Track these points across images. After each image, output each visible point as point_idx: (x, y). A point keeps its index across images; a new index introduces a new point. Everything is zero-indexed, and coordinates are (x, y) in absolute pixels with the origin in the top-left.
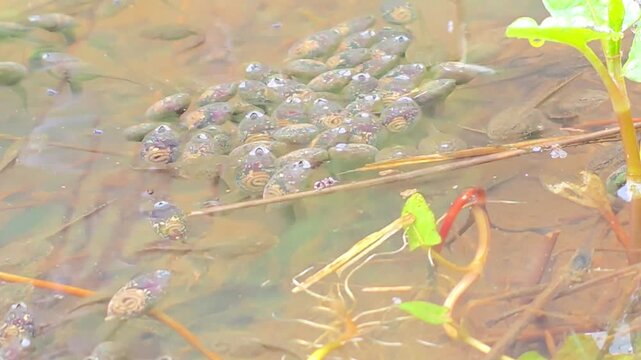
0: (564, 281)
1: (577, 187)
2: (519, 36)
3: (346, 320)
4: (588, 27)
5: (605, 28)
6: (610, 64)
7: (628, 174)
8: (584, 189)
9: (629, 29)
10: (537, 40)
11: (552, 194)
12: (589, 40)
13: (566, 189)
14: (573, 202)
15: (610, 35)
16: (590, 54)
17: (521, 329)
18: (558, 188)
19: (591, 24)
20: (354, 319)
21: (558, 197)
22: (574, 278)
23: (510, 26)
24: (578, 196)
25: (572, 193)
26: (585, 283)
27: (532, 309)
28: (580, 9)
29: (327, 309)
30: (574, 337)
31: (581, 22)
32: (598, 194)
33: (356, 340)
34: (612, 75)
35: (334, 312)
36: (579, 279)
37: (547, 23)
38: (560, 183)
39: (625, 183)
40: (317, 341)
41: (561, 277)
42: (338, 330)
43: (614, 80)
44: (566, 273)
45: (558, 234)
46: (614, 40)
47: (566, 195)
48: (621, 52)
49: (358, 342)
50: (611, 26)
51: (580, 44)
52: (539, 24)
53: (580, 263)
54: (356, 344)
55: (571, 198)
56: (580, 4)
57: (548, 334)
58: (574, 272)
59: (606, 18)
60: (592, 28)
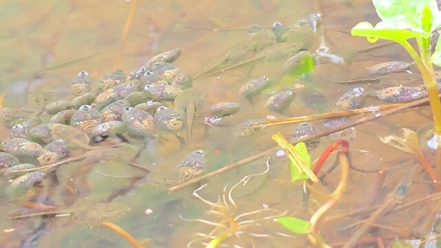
0: (391, 203)
1: (400, 139)
2: (361, 35)
3: (230, 220)
4: (408, 29)
5: (419, 30)
6: (422, 54)
7: (435, 131)
8: (404, 140)
9: (435, 31)
10: (372, 38)
11: (382, 143)
12: (408, 38)
13: (392, 141)
14: (397, 149)
15: (422, 35)
16: (408, 47)
17: (361, 236)
18: (387, 139)
19: (410, 27)
20: (236, 219)
21: (387, 145)
22: (397, 202)
23: (354, 28)
24: (401, 145)
25: (396, 143)
26: (405, 205)
27: (368, 223)
28: (402, 16)
29: (218, 212)
30: (398, 243)
31: (403, 25)
32: (414, 144)
33: (238, 233)
34: (424, 62)
35: (223, 214)
36: (401, 202)
37: (379, 26)
38: (388, 135)
39: (433, 136)
40: (211, 234)
41: (389, 201)
42: (225, 227)
43: (425, 65)
44: (392, 198)
45: (387, 171)
46: (425, 37)
47: (392, 145)
48: (430, 46)
49: (239, 235)
50: (424, 28)
51: (402, 40)
52: (374, 27)
53: (401, 191)
54: (237, 235)
55: (396, 146)
56: (402, 13)
57: (380, 240)
58: (398, 197)
59: (420, 23)
60: (410, 30)
